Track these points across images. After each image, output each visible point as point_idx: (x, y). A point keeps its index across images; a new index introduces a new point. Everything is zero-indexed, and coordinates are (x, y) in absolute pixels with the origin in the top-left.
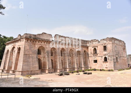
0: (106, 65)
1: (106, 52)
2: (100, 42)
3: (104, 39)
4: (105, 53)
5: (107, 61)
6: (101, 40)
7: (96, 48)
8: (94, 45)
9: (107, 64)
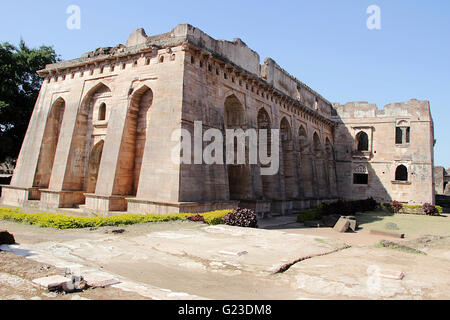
0: (404, 194)
1: (404, 150)
2: (382, 112)
3: (398, 105)
4: (401, 150)
5: (406, 179)
6: (388, 106)
7: (368, 132)
8: (357, 121)
9: (406, 189)
